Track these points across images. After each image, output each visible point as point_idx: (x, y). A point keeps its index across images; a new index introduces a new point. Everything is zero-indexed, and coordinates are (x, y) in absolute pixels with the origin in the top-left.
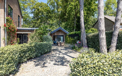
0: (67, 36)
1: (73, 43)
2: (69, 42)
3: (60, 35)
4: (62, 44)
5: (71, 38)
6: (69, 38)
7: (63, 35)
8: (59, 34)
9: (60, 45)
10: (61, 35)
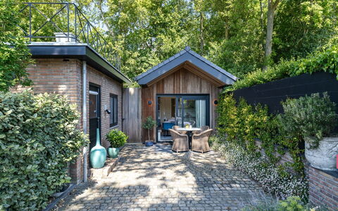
0: (227, 99)
1: (259, 144)
2: (233, 132)
3: (190, 90)
4: (194, 142)
5: (249, 112)
6: (234, 110)
7: (205, 91)
8: (185, 88)
9: (183, 147)
10: (198, 92)
